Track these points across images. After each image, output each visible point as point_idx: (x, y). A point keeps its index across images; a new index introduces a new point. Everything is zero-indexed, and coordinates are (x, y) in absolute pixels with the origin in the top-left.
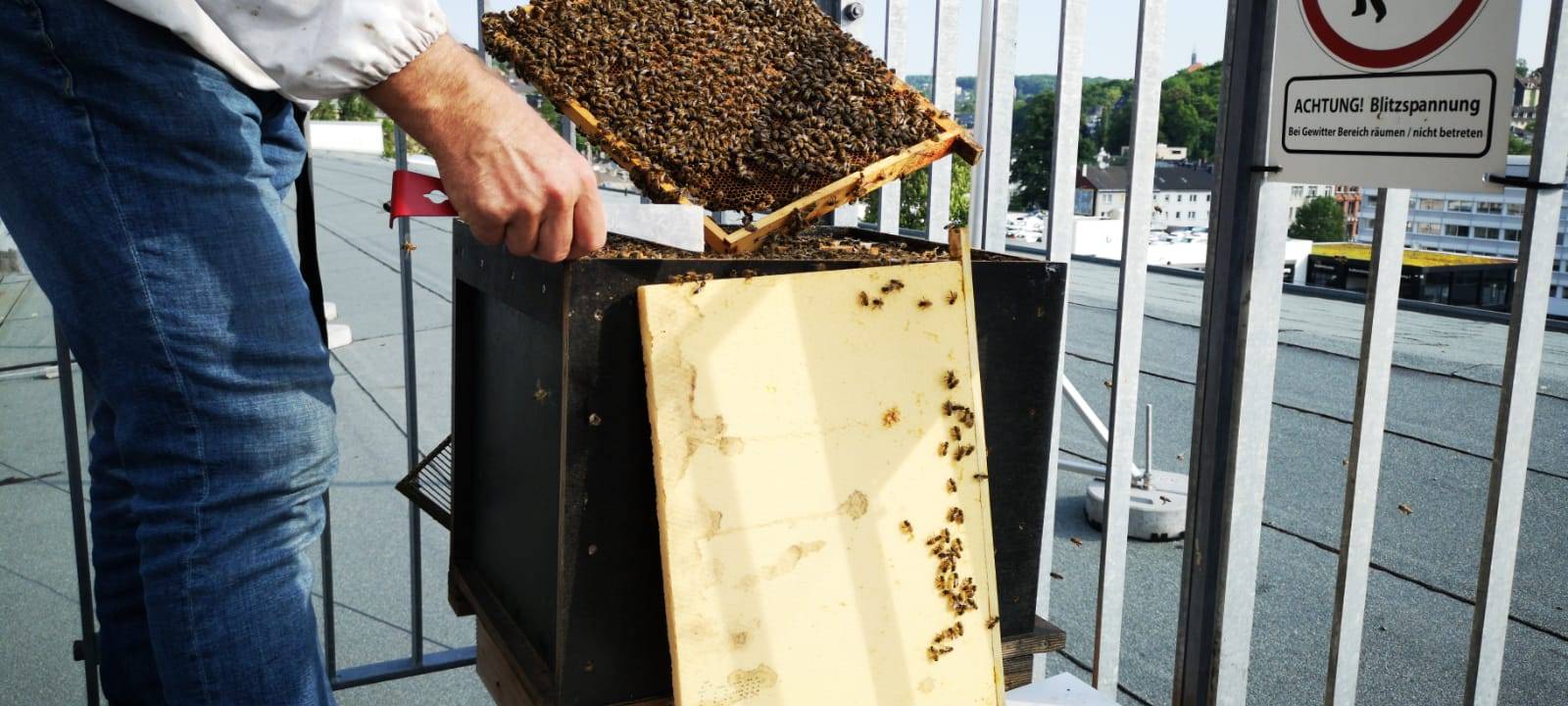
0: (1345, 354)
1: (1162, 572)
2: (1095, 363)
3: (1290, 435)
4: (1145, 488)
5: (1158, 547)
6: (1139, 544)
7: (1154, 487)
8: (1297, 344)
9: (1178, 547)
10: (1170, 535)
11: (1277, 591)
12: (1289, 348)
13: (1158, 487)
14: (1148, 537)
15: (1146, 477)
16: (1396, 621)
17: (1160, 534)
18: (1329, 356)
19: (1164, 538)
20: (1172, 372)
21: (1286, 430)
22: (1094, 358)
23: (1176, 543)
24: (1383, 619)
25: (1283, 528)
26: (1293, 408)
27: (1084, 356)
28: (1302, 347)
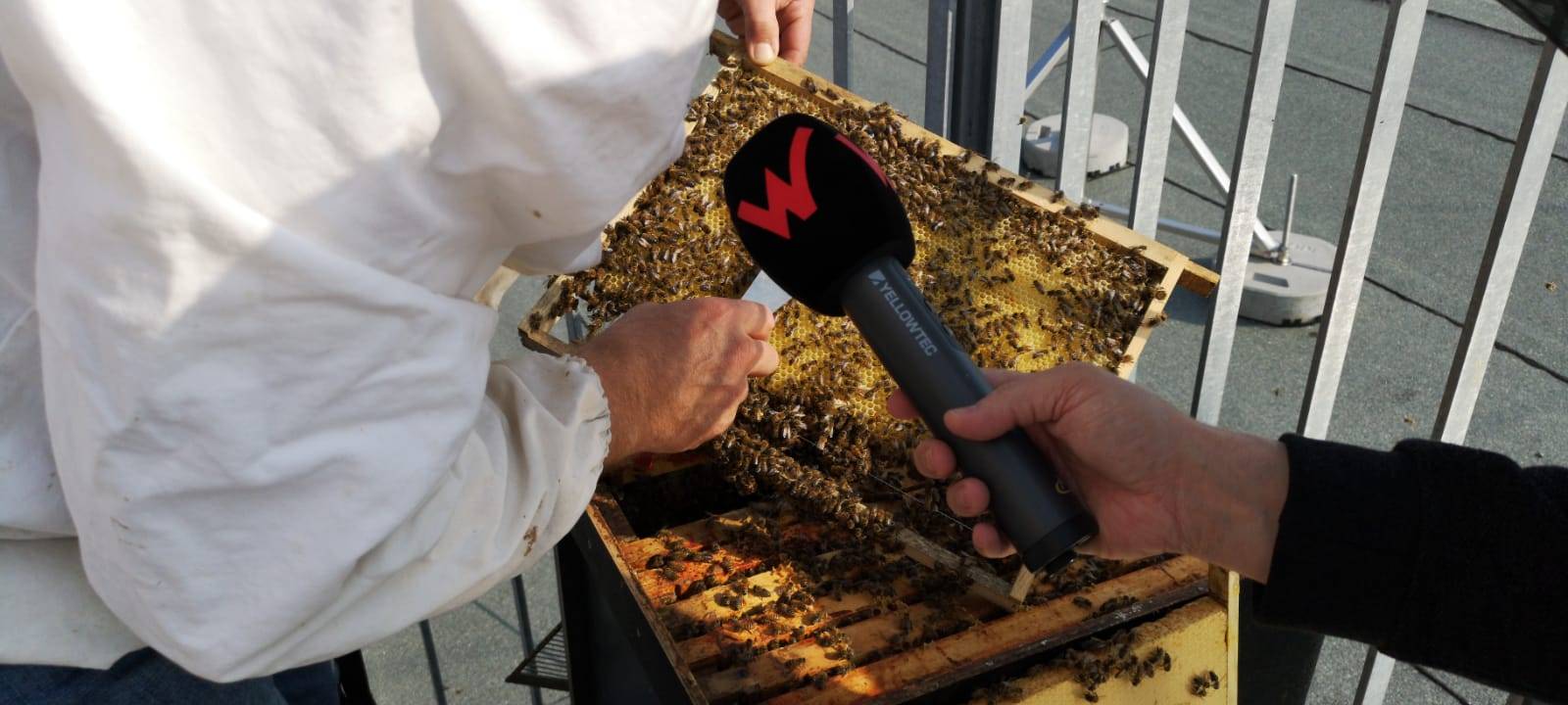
0: (1505, 29)
1: (1296, 371)
2: (1214, 46)
3: (1440, 160)
4: (1278, 262)
5: (1289, 334)
6: (1268, 331)
7: (1290, 260)
8: (1449, 13)
9: (1312, 334)
10: (1304, 320)
11: (1423, 399)
12: (1441, 20)
13: (1294, 260)
14: (1280, 322)
15: (1281, 249)
16: (1555, 443)
17: (1293, 318)
18: (1488, 32)
19: (1298, 324)
20: (1304, 60)
21: (1436, 152)
22: (1212, 37)
23: (1310, 328)
24: (1540, 441)
25: (1431, 307)
26: (1443, 118)
27: (1202, 34)
28: (1455, 19)
